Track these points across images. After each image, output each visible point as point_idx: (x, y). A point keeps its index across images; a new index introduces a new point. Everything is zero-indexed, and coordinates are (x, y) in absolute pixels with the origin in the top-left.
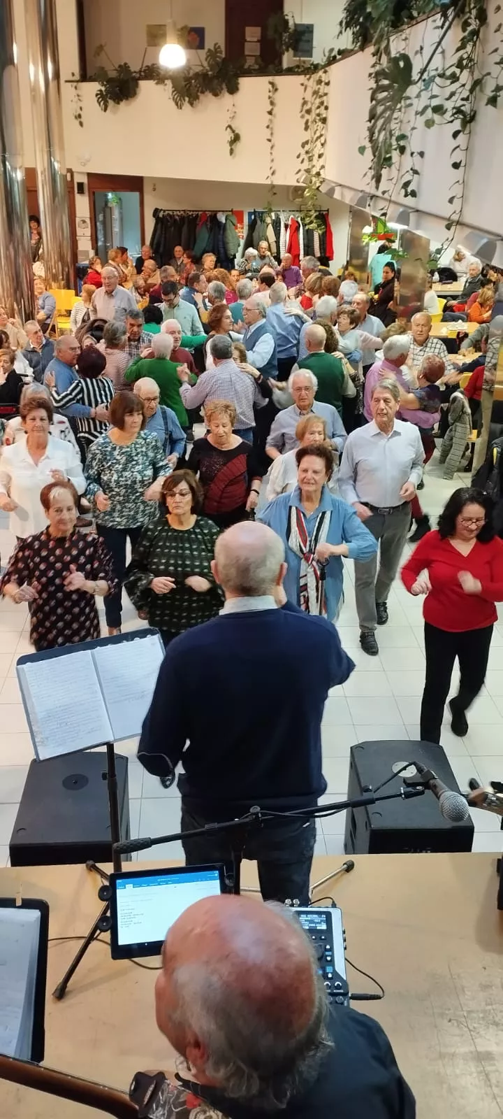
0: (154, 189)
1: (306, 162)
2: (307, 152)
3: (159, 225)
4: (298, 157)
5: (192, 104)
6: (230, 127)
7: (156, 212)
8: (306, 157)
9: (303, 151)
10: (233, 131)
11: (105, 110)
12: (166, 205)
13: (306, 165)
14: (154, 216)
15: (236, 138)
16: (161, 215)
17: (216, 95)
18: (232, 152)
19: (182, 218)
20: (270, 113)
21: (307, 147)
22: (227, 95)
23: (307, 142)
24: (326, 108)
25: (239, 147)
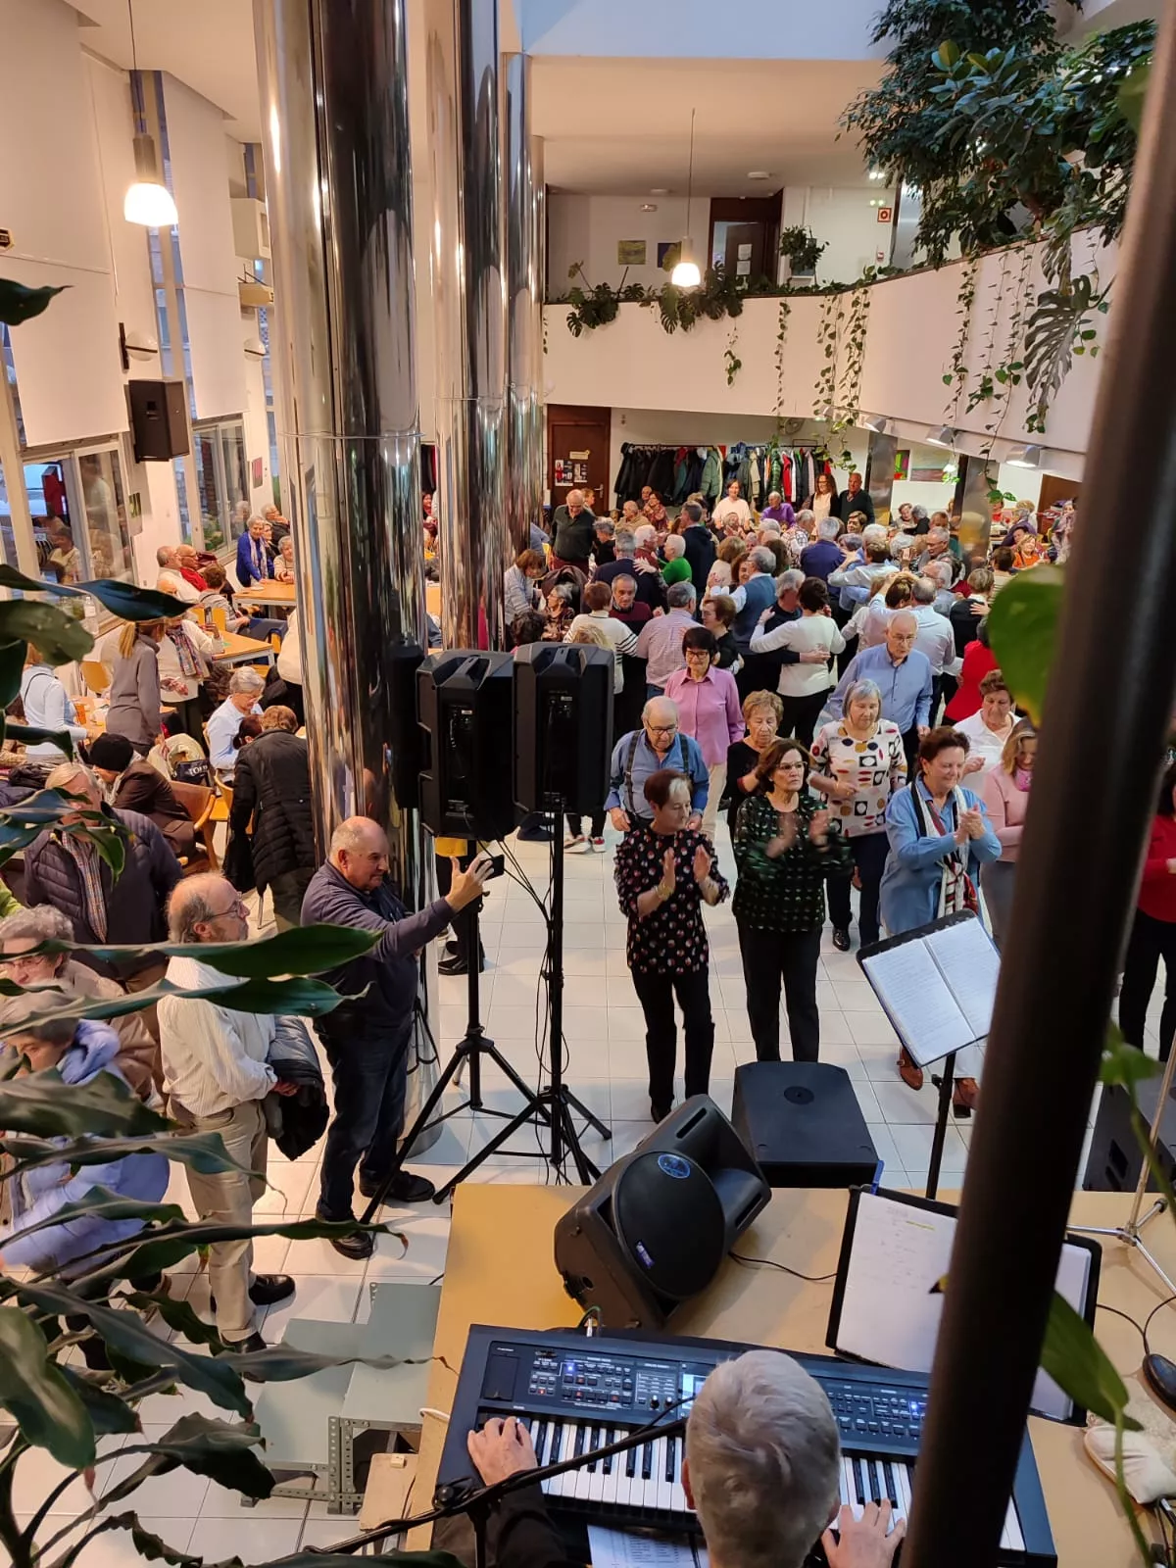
0: (623, 422)
1: (826, 391)
2: (828, 381)
3: (628, 463)
4: (817, 386)
5: (685, 329)
6: (729, 353)
7: (625, 447)
8: (826, 387)
9: (823, 380)
10: (733, 358)
11: (577, 335)
12: (638, 440)
13: (826, 395)
14: (622, 451)
15: (737, 365)
16: (631, 450)
17: (715, 317)
18: (730, 380)
19: (654, 454)
20: (781, 337)
21: (828, 376)
22: (727, 316)
23: (828, 370)
24: (864, 332)
25: (738, 375)
